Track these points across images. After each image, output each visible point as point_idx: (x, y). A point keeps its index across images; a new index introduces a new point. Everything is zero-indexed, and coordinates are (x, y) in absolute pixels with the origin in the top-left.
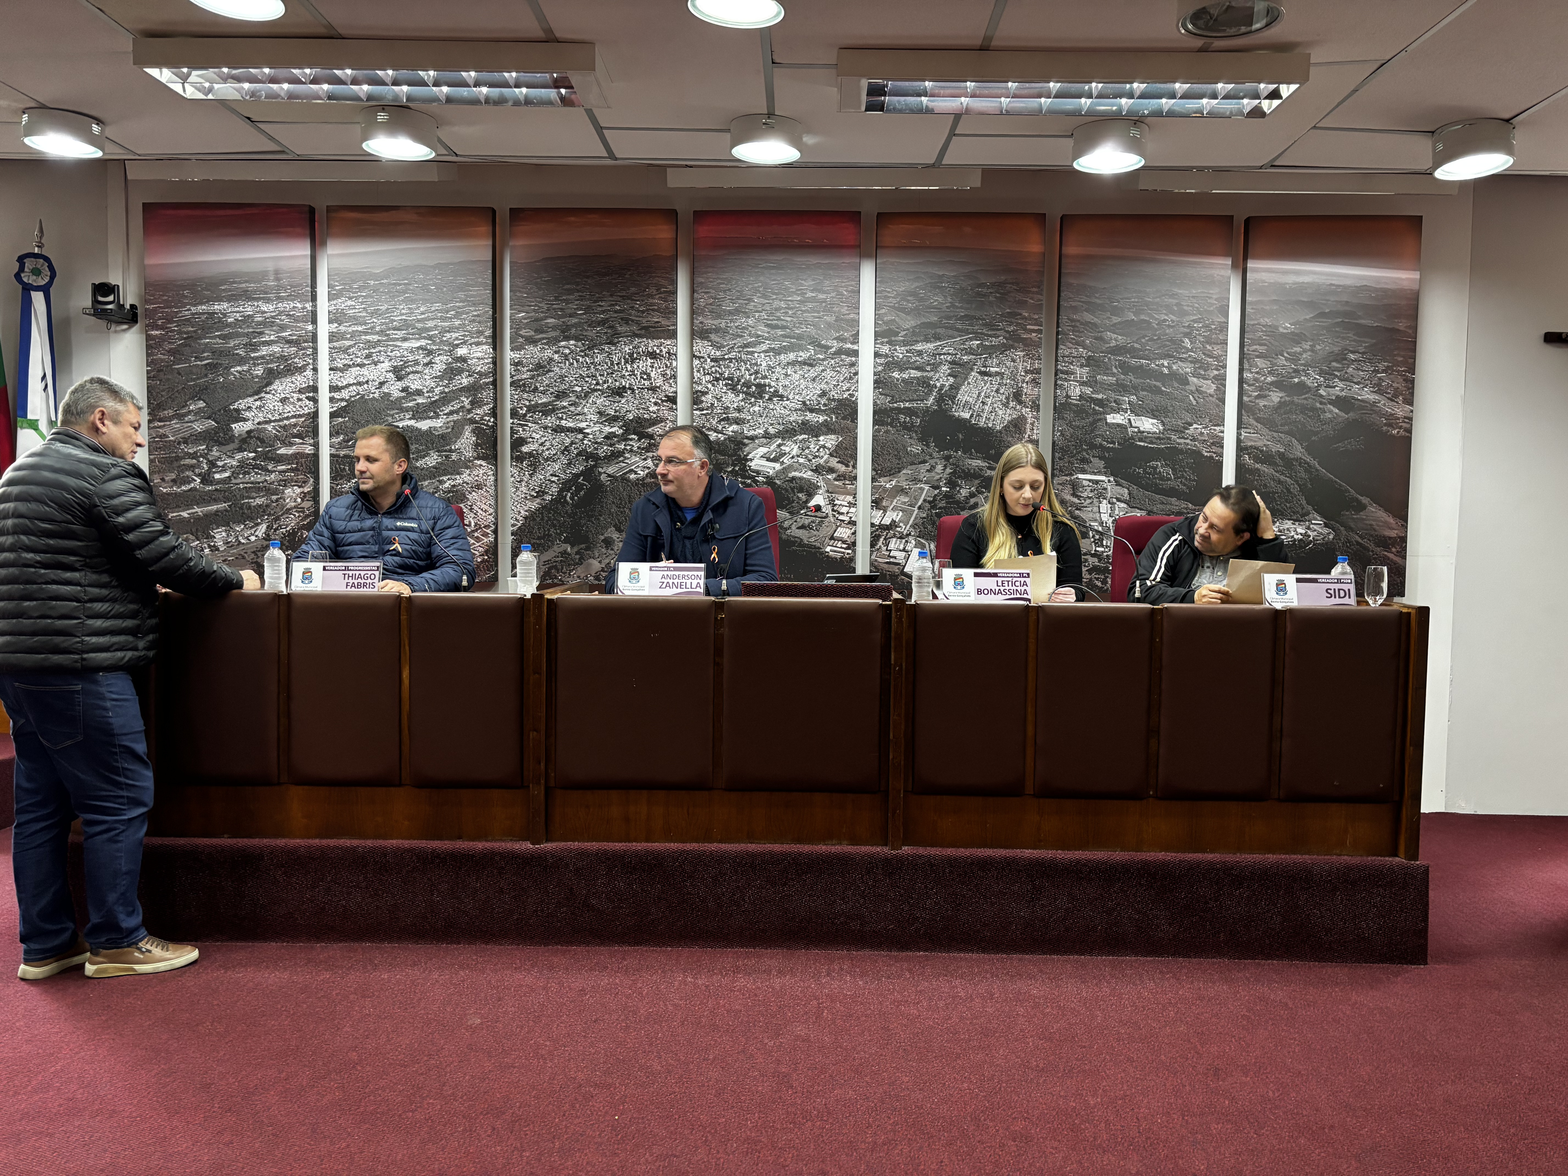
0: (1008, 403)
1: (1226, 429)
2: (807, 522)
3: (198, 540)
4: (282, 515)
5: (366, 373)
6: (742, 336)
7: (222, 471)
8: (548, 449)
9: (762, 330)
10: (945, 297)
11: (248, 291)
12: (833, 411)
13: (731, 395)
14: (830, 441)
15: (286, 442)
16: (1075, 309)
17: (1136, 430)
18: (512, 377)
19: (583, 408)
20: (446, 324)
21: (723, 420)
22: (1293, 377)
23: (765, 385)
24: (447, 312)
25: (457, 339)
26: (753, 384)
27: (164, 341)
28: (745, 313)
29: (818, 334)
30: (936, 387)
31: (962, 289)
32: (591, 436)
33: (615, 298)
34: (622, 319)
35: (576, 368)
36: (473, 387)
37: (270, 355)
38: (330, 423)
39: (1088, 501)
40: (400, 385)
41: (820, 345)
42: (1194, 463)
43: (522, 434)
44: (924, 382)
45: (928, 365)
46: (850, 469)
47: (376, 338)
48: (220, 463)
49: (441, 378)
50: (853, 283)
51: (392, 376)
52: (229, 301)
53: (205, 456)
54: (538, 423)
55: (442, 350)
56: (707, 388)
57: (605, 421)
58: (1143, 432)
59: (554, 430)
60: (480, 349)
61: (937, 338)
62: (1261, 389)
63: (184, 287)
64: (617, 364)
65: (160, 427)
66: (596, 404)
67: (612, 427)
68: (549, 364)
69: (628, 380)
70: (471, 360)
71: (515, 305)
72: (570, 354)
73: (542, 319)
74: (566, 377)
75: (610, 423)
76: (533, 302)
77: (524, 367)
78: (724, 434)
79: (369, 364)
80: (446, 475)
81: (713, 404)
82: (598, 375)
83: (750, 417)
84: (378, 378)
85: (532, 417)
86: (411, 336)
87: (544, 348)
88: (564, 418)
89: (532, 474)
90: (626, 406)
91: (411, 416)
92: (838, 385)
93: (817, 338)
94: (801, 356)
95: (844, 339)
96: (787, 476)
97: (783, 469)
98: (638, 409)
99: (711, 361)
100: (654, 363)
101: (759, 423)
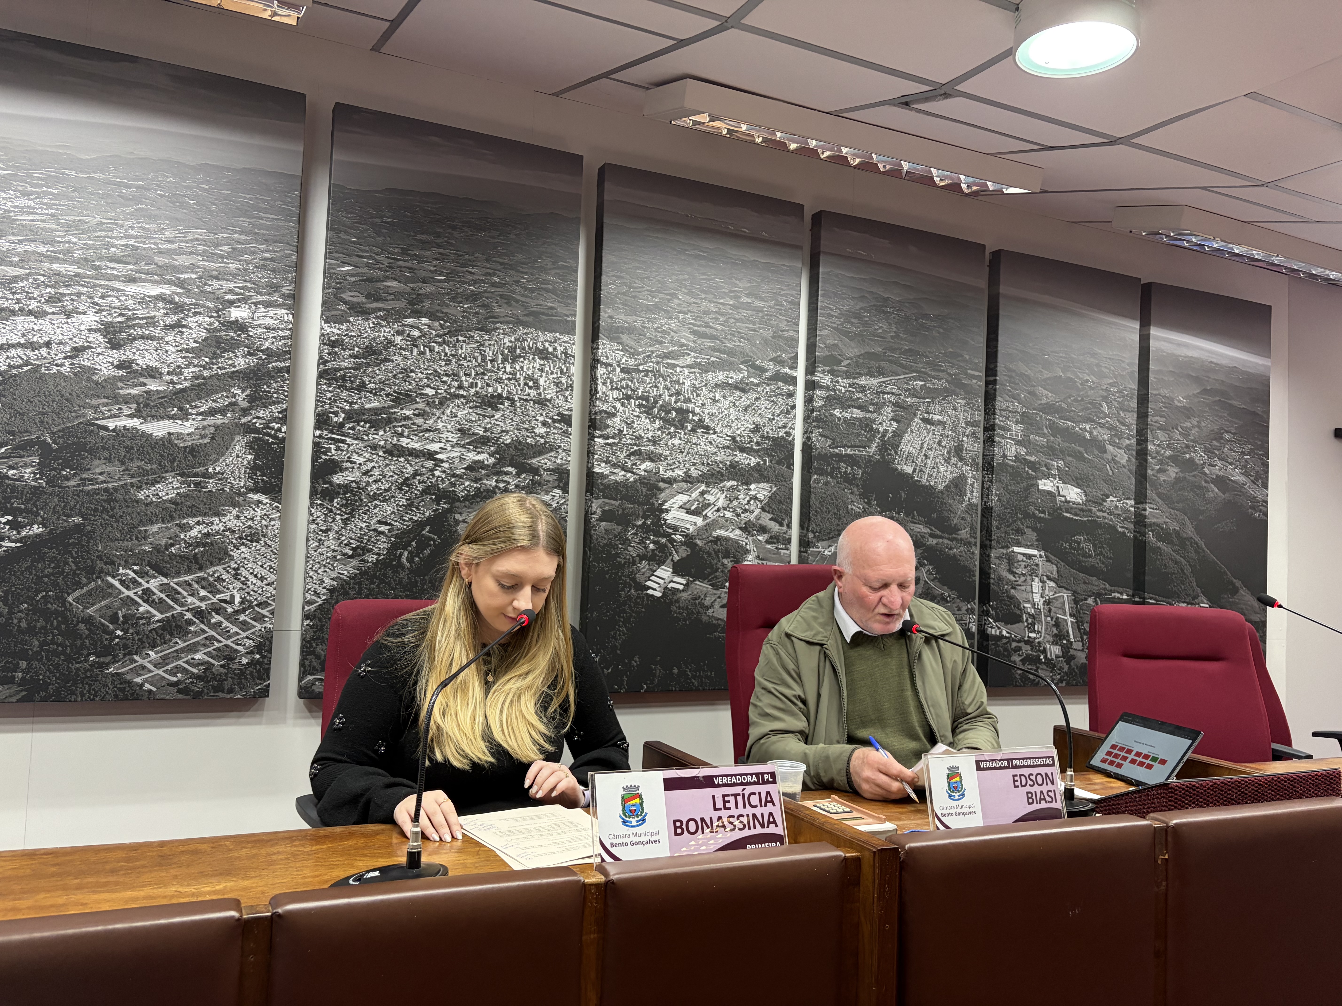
0: (949, 458)
5: (47, 328)
6: (661, 343)
8: (376, 481)
9: (686, 337)
10: (890, 324)
12: (767, 452)
13: (645, 421)
14: (762, 491)
16: (1011, 357)
17: (1063, 499)
18: (322, 362)
19: (436, 421)
20: (214, 265)
21: (633, 453)
22: (1185, 453)
23: (687, 411)
24: (217, 245)
25: (231, 291)
26: (674, 409)
28: (666, 311)
29: (752, 352)
30: (879, 432)
31: (907, 318)
32: (446, 465)
33: (492, 265)
34: (502, 296)
35: (430, 361)
36: (255, 374)
39: (1022, 579)
40: (115, 356)
41: (754, 366)
42: (1112, 538)
43: (335, 455)
44: (867, 425)
45: (872, 404)
46: (785, 528)
47: (72, 269)
49: (197, 352)
50: (794, 292)
51: (101, 338)
54: (363, 440)
55: (203, 306)
56: (615, 408)
57: (469, 444)
58: (1069, 502)
59: (387, 452)
60: (269, 314)
61: (881, 372)
62: (1161, 462)
64: (492, 361)
66: (456, 416)
67: (479, 453)
68: (386, 350)
69: (506, 385)
70: (253, 328)
71: (337, 252)
72: (420, 337)
73: (378, 280)
74: (412, 371)
75: (476, 447)
76: (367, 252)
77: (344, 350)
78: (634, 473)
79: (53, 313)
80: (194, 516)
81: (622, 431)
82: (461, 373)
83: (668, 452)
84: (71, 339)
85: (352, 428)
86: (143, 276)
87: (379, 324)
88: (406, 434)
89: (347, 519)
90: (502, 424)
91: (133, 411)
92: (774, 419)
93: (751, 357)
94: (731, 378)
95: (784, 362)
96: (711, 535)
97: (706, 526)
98: (518, 430)
99: (621, 372)
100: (544, 365)
101: (679, 462)
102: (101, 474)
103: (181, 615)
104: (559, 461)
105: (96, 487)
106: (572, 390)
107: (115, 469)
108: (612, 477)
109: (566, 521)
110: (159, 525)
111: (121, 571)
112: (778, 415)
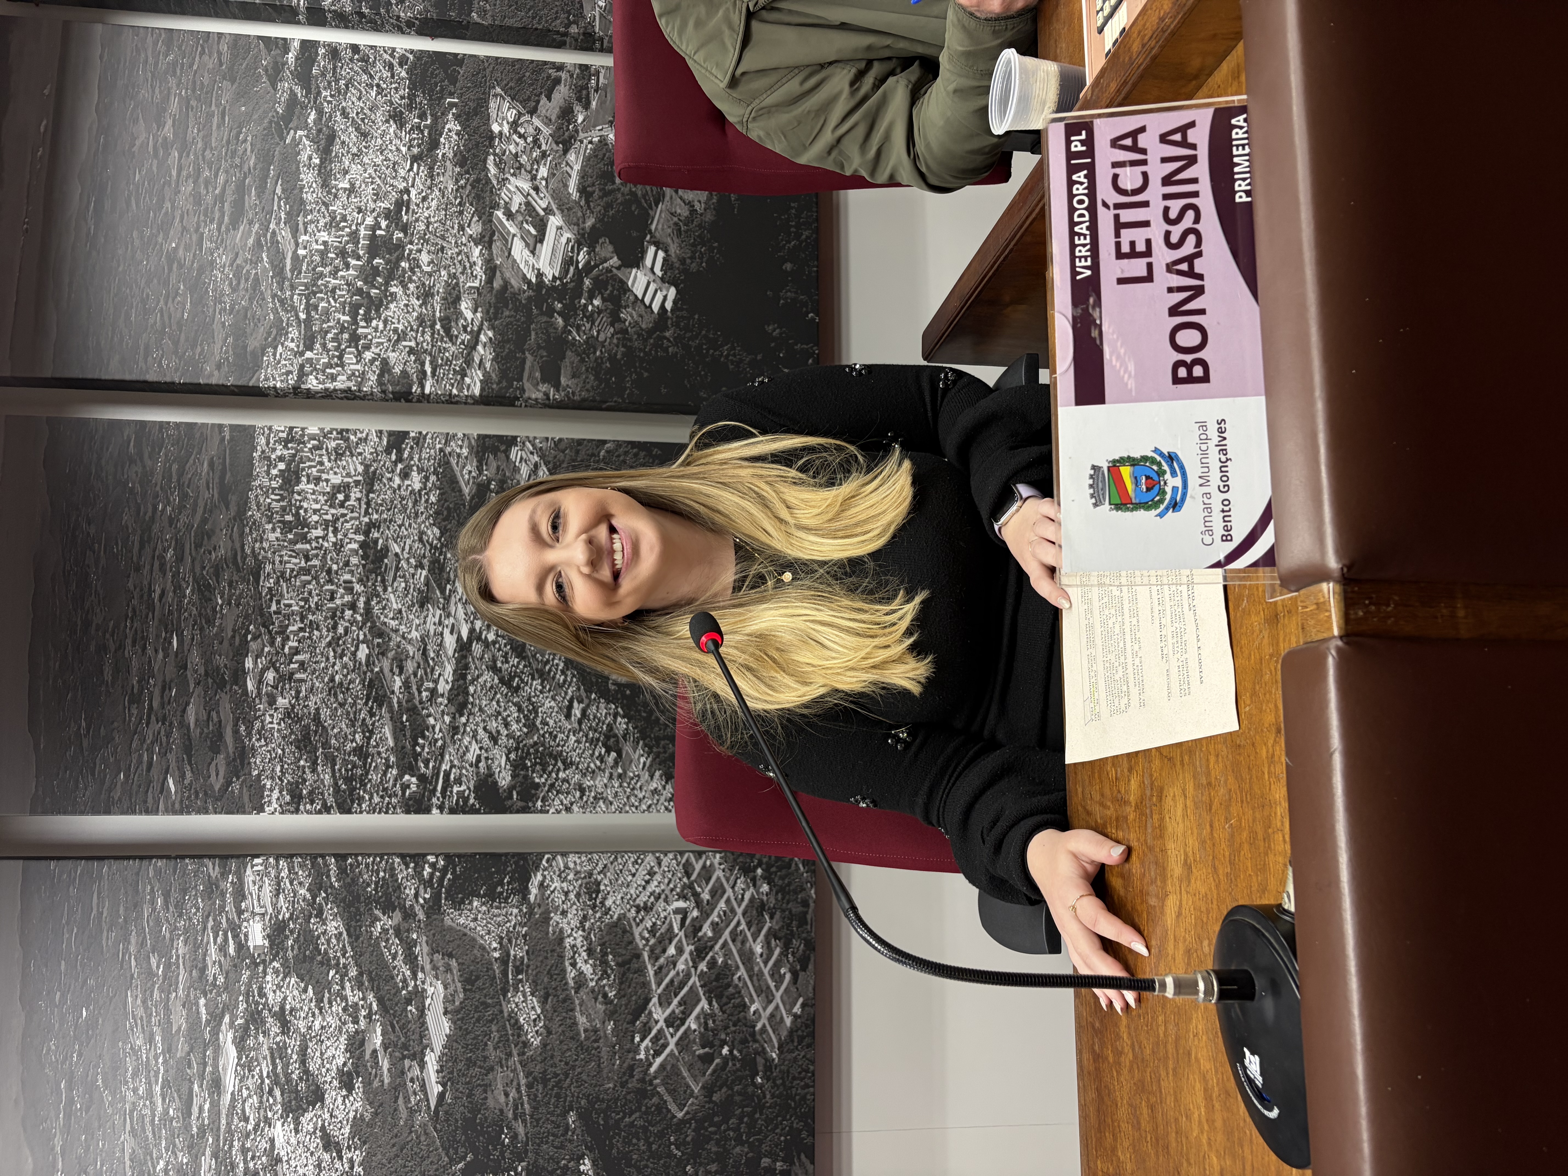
6: (257, 280)
8: (507, 725)
9: (244, 236)
12: (436, 100)
13: (393, 310)
14: (502, 112)
18: (326, 809)
19: (410, 642)
20: (182, 976)
23: (373, 238)
24: (151, 974)
25: (223, 949)
26: (370, 261)
28: (201, 270)
29: (261, 119)
33: (145, 560)
34: (198, 546)
35: (313, 654)
36: (349, 905)
40: (333, 1095)
41: (287, 118)
43: (467, 786)
46: (564, 75)
49: (321, 987)
51: (308, 1116)
54: (443, 747)
55: (249, 985)
56: (373, 361)
57: (443, 591)
59: (461, 709)
60: (254, 891)
64: (307, 558)
66: (400, 612)
68: (300, 720)
69: (345, 535)
70: (279, 913)
71: (145, 802)
72: (277, 670)
73: (187, 736)
74: (332, 679)
76: (141, 756)
77: (305, 780)
78: (480, 329)
80: (564, 971)
81: (411, 349)
82: (331, 605)
83: (443, 273)
84: (312, 1154)
85: (426, 763)
86: (209, 1069)
87: (259, 732)
88: (431, 685)
89: (564, 763)
90: (408, 542)
91: (415, 1063)
92: (378, 86)
93: (271, 122)
94: (310, 158)
95: (276, 63)
96: (577, 203)
97: (562, 211)
98: (417, 515)
99: (311, 350)
100: (308, 476)
101: (458, 254)
102: (507, 1095)
103: (702, 975)
104: (465, 451)
105: (525, 1099)
106: (347, 431)
107: (499, 1077)
108: (488, 365)
109: (560, 440)
110: (578, 1015)
111: (642, 1056)
112: (371, 77)
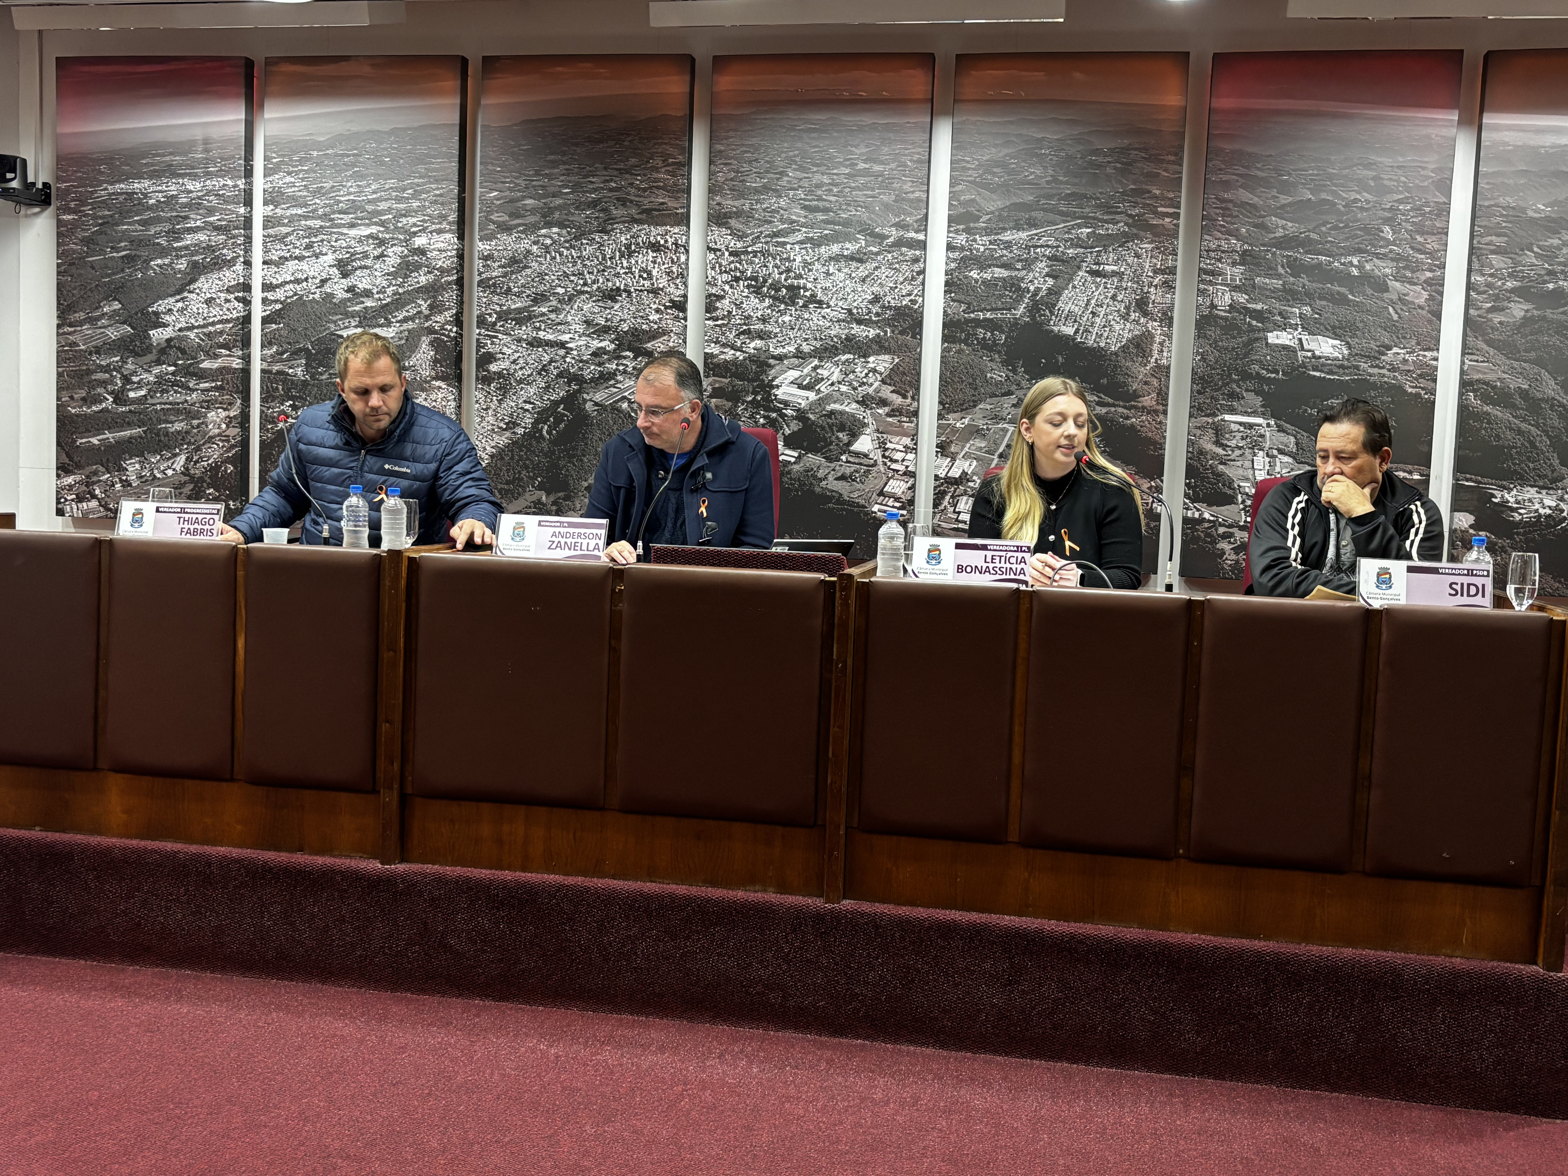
0: (1128, 314)
1: (1442, 354)
2: (848, 471)
3: (109, 473)
4: (204, 444)
5: (306, 267)
6: (771, 222)
7: (137, 388)
8: (521, 368)
9: (797, 214)
10: (1045, 168)
11: (172, 165)
12: (888, 322)
13: (754, 301)
14: (882, 363)
15: (211, 353)
16: (1226, 185)
17: (1309, 354)
18: (480, 275)
19: (566, 316)
20: (402, 206)
21: (743, 333)
22: (1545, 282)
23: (799, 288)
24: (404, 190)
25: (415, 225)
26: (784, 286)
27: (76, 227)
28: (776, 191)
29: (871, 219)
30: (1028, 291)
31: (1069, 157)
33: (611, 172)
34: (618, 199)
35: (559, 264)
36: (433, 288)
37: (196, 245)
38: (262, 330)
39: (1238, 452)
40: (346, 283)
41: (873, 235)
42: (1392, 402)
43: (490, 348)
44: (1013, 285)
45: (1019, 261)
46: (909, 401)
47: (318, 223)
48: (135, 379)
49: (394, 275)
50: (920, 150)
51: (336, 271)
52: (151, 178)
53: (118, 370)
54: (510, 335)
55: (397, 239)
56: (723, 290)
57: (593, 333)
58: (1320, 357)
59: (530, 344)
60: (442, 239)
61: (1032, 224)
62: (1496, 298)
63: (100, 161)
64: (611, 258)
65: (70, 333)
66: (582, 310)
67: (601, 340)
68: (525, 258)
69: (623, 279)
70: (430, 252)
71: (486, 182)
72: (551, 245)
73: (518, 200)
74: (546, 274)
75: (599, 336)
76: (508, 177)
77: (494, 262)
78: (744, 352)
79: (309, 257)
81: (731, 312)
82: (586, 272)
83: (778, 330)
84: (319, 274)
85: (502, 326)
86: (359, 222)
87: (519, 237)
88: (543, 328)
89: (501, 400)
90: (620, 314)
91: (357, 323)
92: (896, 287)
93: (869, 225)
94: (847, 249)
95: (908, 226)
96: (824, 409)
97: (819, 400)
98: (634, 318)
99: (730, 255)
100: (656, 257)
101: (790, 338)
104: (671, 344)
108: (722, 357)
112: (902, 283)
